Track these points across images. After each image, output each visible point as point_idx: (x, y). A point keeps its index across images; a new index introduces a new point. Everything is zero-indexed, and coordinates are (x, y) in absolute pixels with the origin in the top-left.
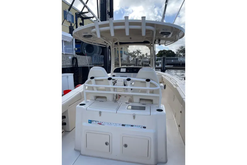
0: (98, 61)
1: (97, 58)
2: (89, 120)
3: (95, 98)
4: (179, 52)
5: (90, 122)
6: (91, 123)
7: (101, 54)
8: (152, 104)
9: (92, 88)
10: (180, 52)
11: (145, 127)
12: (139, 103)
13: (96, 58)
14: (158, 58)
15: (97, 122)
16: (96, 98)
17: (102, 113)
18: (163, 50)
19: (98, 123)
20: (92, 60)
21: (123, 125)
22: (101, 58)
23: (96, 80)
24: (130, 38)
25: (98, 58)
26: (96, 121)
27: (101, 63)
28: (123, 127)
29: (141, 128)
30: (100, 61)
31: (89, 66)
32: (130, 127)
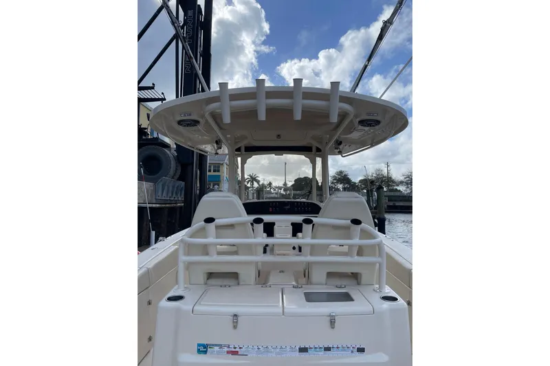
0: (170, 195)
1: (168, 188)
2: (199, 345)
3: (206, 279)
4: (335, 181)
5: (202, 349)
6: (205, 352)
7: (180, 179)
8: (359, 284)
9: (205, 250)
10: (337, 183)
11: (361, 350)
12: (326, 284)
13: (166, 187)
14: (295, 192)
15: (226, 349)
16: (208, 279)
17: (239, 318)
18: (305, 178)
19: (228, 352)
20: (155, 191)
21: (303, 350)
22: (178, 187)
23: (218, 227)
24: (279, 136)
25: (171, 188)
26: (220, 346)
27: (176, 199)
28: (304, 355)
29: (352, 352)
30: (174, 195)
31: (148, 205)
32: (322, 353)
